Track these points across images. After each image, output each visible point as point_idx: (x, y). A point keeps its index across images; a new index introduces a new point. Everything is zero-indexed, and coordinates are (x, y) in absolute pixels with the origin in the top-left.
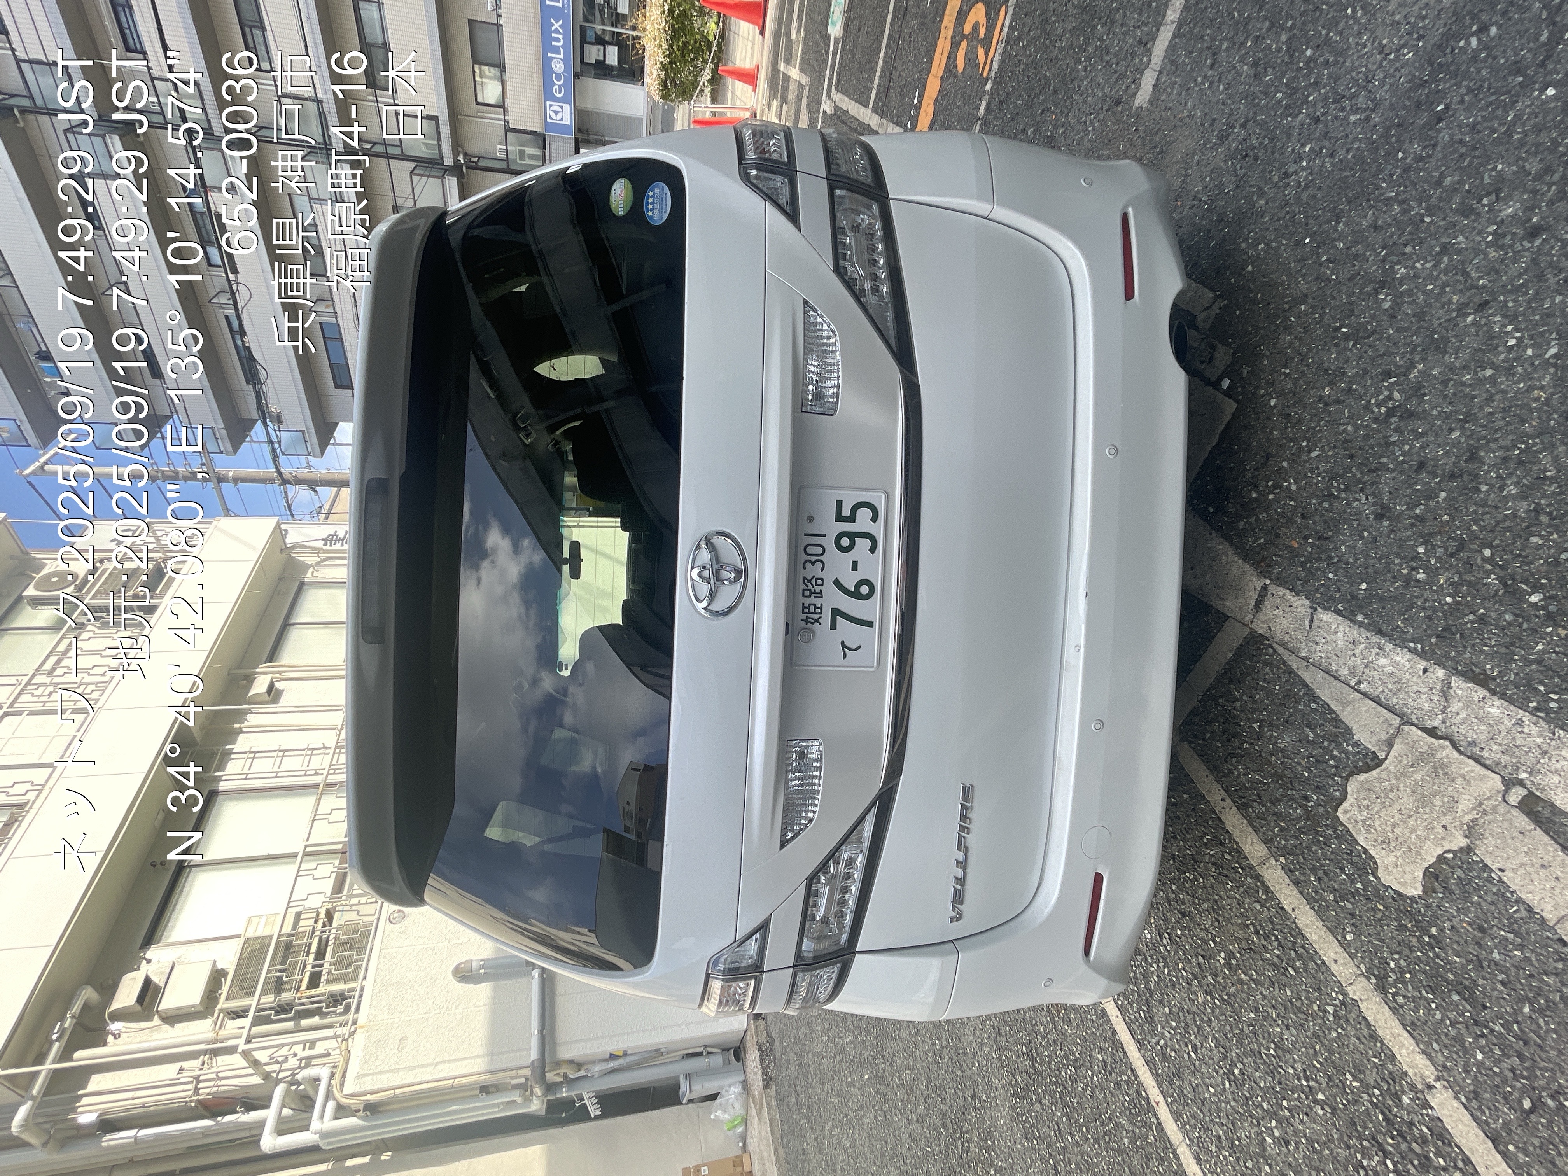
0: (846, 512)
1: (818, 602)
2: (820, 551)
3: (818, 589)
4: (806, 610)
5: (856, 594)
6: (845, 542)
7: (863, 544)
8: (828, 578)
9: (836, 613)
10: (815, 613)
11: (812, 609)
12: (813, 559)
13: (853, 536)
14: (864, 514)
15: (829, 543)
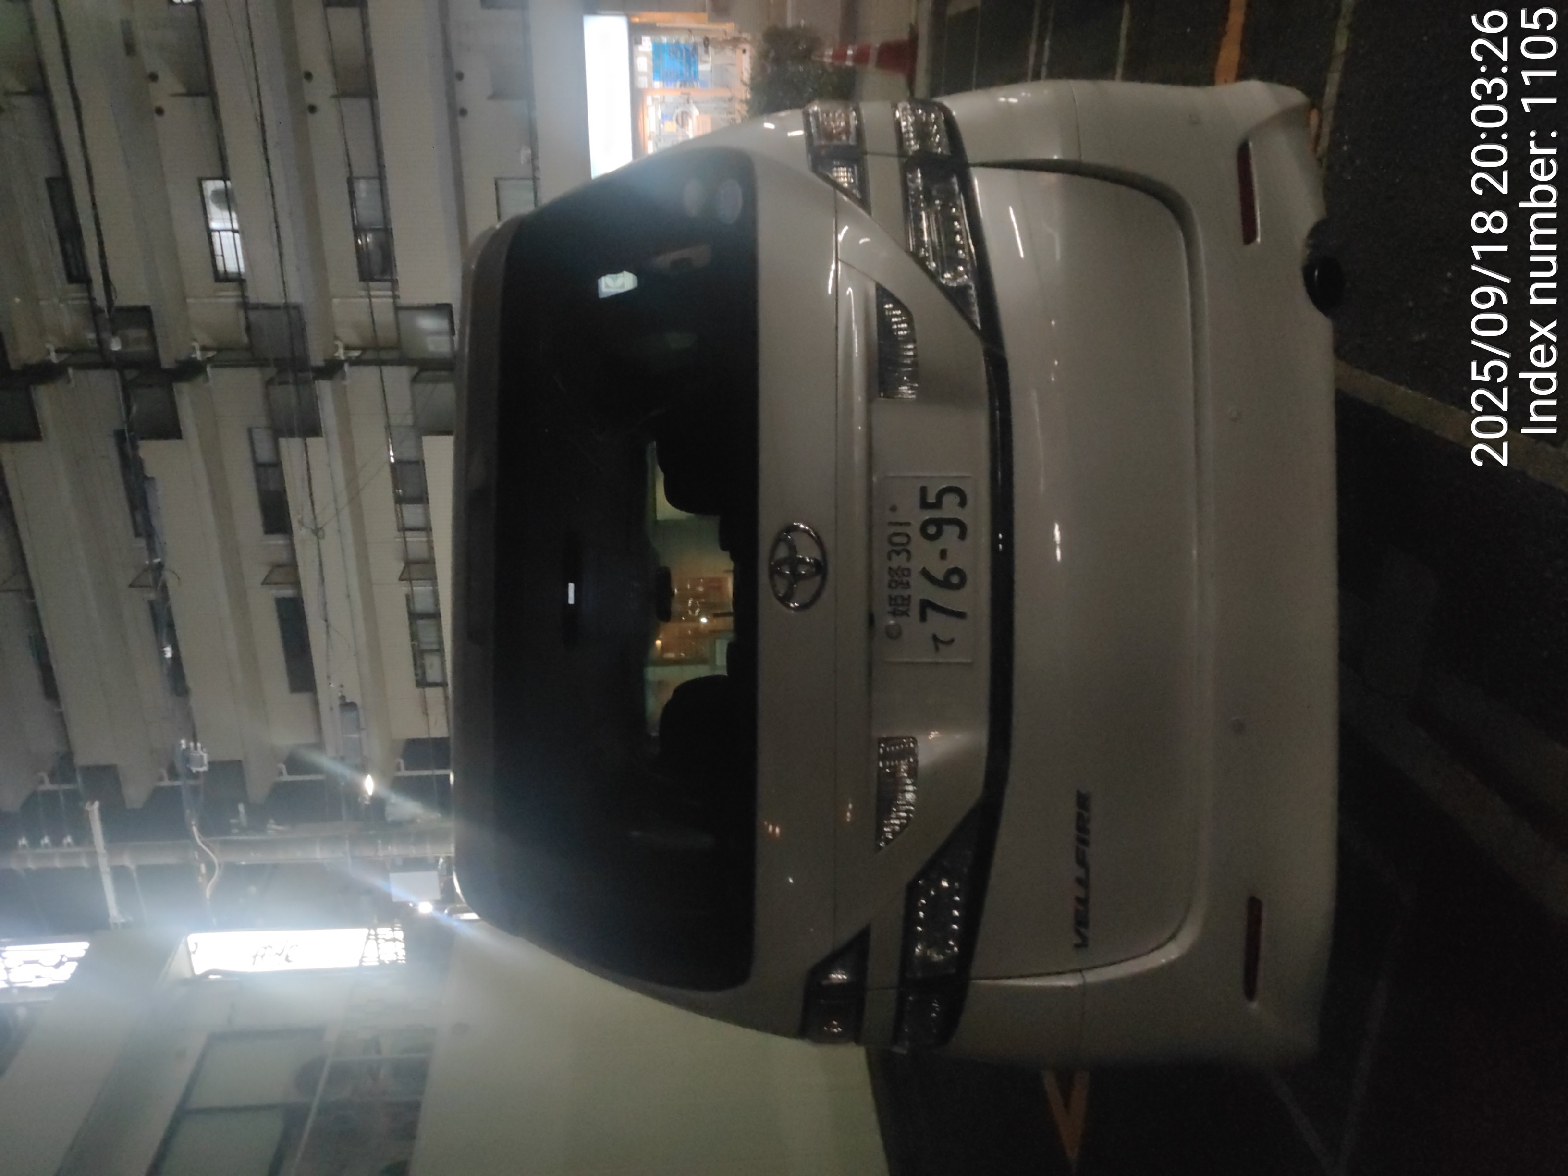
0: (931, 499)
1: (906, 593)
2: (904, 540)
3: (905, 579)
4: (893, 603)
5: (945, 584)
6: (932, 530)
7: (952, 532)
8: (916, 566)
9: (926, 605)
10: (902, 605)
11: (899, 601)
12: (898, 548)
13: (940, 523)
14: (950, 500)
15: (914, 531)
